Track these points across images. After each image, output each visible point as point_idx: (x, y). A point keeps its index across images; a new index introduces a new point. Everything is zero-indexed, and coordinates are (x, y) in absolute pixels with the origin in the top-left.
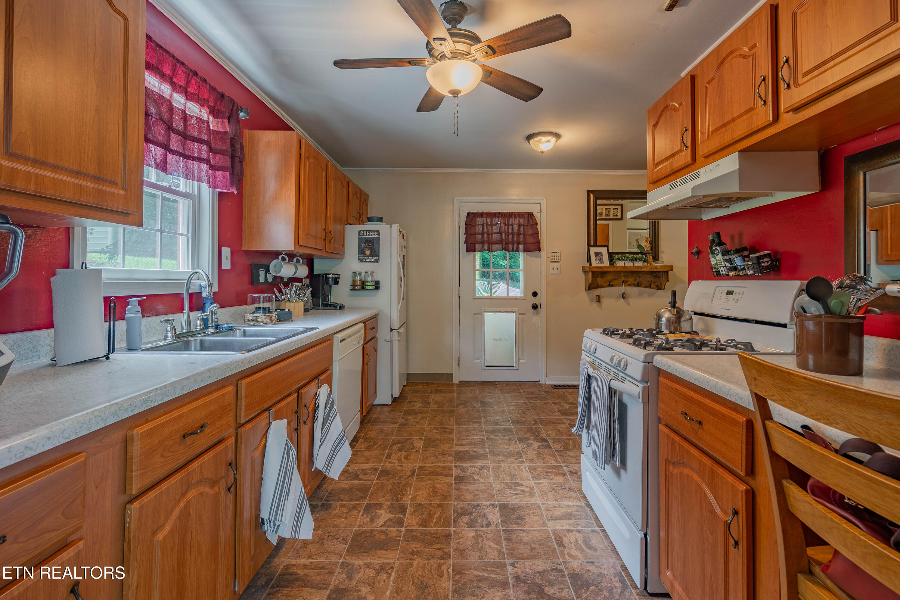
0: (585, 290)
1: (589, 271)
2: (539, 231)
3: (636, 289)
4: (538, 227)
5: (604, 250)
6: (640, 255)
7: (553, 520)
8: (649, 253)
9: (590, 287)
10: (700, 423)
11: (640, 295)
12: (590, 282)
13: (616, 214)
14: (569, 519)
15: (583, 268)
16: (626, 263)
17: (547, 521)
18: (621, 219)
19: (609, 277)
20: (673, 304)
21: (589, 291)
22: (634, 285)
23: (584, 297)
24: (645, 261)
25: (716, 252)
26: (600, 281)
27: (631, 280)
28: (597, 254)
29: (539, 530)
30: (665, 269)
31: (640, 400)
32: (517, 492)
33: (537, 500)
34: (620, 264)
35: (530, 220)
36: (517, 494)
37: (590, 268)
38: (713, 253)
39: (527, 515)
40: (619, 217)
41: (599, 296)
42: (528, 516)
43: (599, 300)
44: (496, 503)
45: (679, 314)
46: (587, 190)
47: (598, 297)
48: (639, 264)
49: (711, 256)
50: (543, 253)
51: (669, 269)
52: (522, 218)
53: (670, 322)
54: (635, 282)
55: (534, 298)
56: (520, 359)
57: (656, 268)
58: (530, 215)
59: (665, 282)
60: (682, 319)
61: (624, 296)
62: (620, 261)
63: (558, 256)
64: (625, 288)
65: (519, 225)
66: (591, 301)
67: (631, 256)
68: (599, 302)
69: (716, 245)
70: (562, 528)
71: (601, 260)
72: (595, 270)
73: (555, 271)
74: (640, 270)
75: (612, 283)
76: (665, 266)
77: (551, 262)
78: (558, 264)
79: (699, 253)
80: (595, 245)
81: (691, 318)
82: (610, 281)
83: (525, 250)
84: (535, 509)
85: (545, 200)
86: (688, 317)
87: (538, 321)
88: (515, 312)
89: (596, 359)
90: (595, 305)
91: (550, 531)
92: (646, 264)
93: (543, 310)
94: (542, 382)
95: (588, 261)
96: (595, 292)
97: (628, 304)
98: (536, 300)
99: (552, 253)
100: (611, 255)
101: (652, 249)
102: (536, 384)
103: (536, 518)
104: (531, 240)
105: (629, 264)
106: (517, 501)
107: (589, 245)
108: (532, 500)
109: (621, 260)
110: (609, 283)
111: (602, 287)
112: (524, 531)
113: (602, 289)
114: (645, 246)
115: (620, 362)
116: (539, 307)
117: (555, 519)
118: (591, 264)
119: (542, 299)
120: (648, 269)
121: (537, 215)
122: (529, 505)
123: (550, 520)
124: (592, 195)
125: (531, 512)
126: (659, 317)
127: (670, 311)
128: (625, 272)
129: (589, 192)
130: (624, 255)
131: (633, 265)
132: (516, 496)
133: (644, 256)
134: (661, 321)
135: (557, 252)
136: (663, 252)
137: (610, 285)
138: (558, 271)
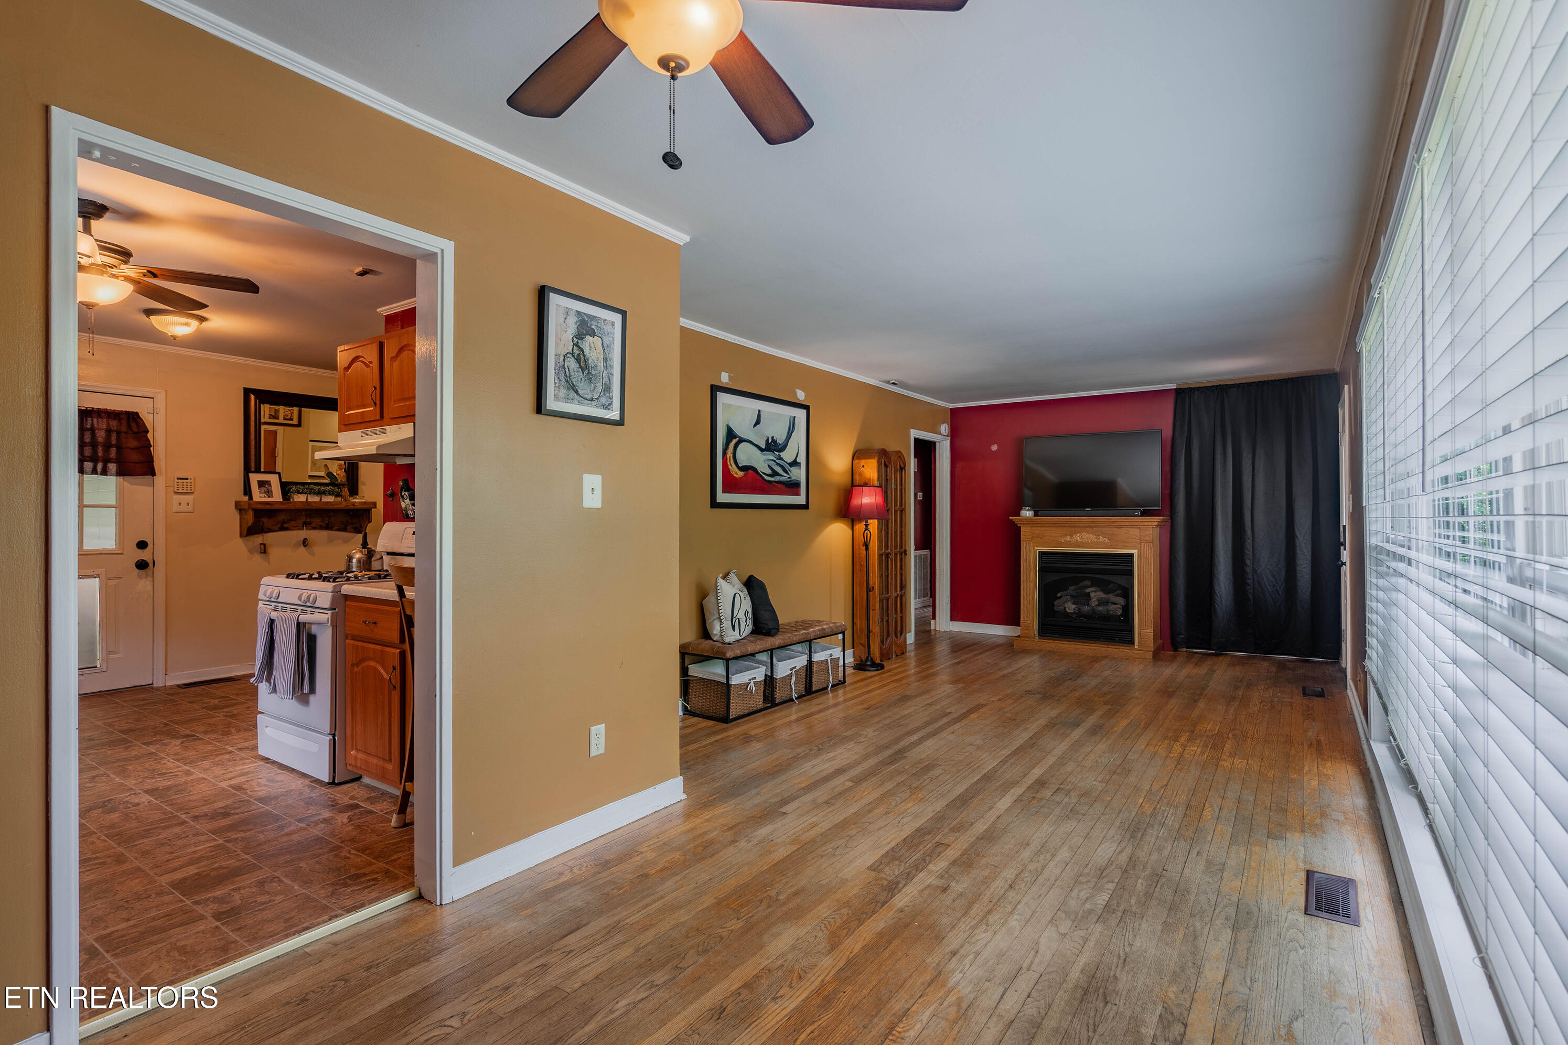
0: (241, 536)
1: (249, 508)
2: (152, 443)
3: (324, 534)
4: (150, 436)
5: (274, 479)
6: (331, 487)
8: (343, 485)
9: (249, 531)
10: (375, 623)
11: (330, 541)
12: (250, 524)
13: (289, 417)
15: (238, 504)
16: (309, 497)
18: (299, 425)
19: (282, 517)
20: (365, 544)
21: (247, 538)
22: (321, 528)
23: (238, 544)
24: (338, 495)
25: (405, 497)
26: (266, 522)
27: (317, 521)
28: (261, 484)
30: (366, 507)
31: (329, 624)
34: (300, 498)
35: (134, 425)
37: (249, 504)
38: (403, 497)
40: (295, 422)
41: (265, 545)
43: (264, 549)
45: (370, 554)
46: (245, 389)
47: (262, 546)
48: (329, 499)
49: (401, 499)
50: (159, 480)
51: (371, 506)
52: (115, 419)
53: (361, 563)
54: (322, 524)
55: (140, 551)
56: (110, 653)
57: (354, 505)
58: (133, 418)
59: (367, 522)
60: (373, 559)
61: (305, 543)
62: (299, 495)
63: (189, 484)
64: (308, 532)
65: (109, 431)
66: (251, 551)
67: (317, 488)
68: (265, 552)
69: (405, 491)
71: (269, 493)
72: (259, 507)
73: (184, 508)
74: (330, 507)
75: (286, 525)
76: (365, 503)
77: (176, 493)
78: (190, 497)
79: (393, 495)
80: (258, 471)
81: (382, 558)
82: (284, 522)
83: (120, 473)
85: (163, 394)
86: (379, 557)
87: (150, 588)
88: (98, 576)
89: (278, 605)
90: (258, 557)
92: (339, 499)
93: (160, 570)
94: (158, 683)
95: (245, 494)
96: (258, 539)
97: (313, 554)
98: (145, 555)
99: (178, 479)
100: (286, 487)
101: (348, 479)
102: (147, 688)
104: (134, 457)
105: (314, 499)
107: (247, 470)
109: (301, 493)
110: (282, 525)
111: (270, 531)
113: (270, 535)
114: (338, 474)
115: (309, 597)
116: (151, 565)
118: (251, 498)
119: (158, 552)
120: (343, 506)
121: (147, 418)
124: (252, 397)
126: (350, 559)
127: (361, 552)
128: (306, 510)
129: (247, 392)
130: (304, 487)
131: (321, 500)
133: (336, 489)
134: (352, 562)
135: (187, 479)
136: (364, 484)
137: (283, 529)
138: (190, 508)
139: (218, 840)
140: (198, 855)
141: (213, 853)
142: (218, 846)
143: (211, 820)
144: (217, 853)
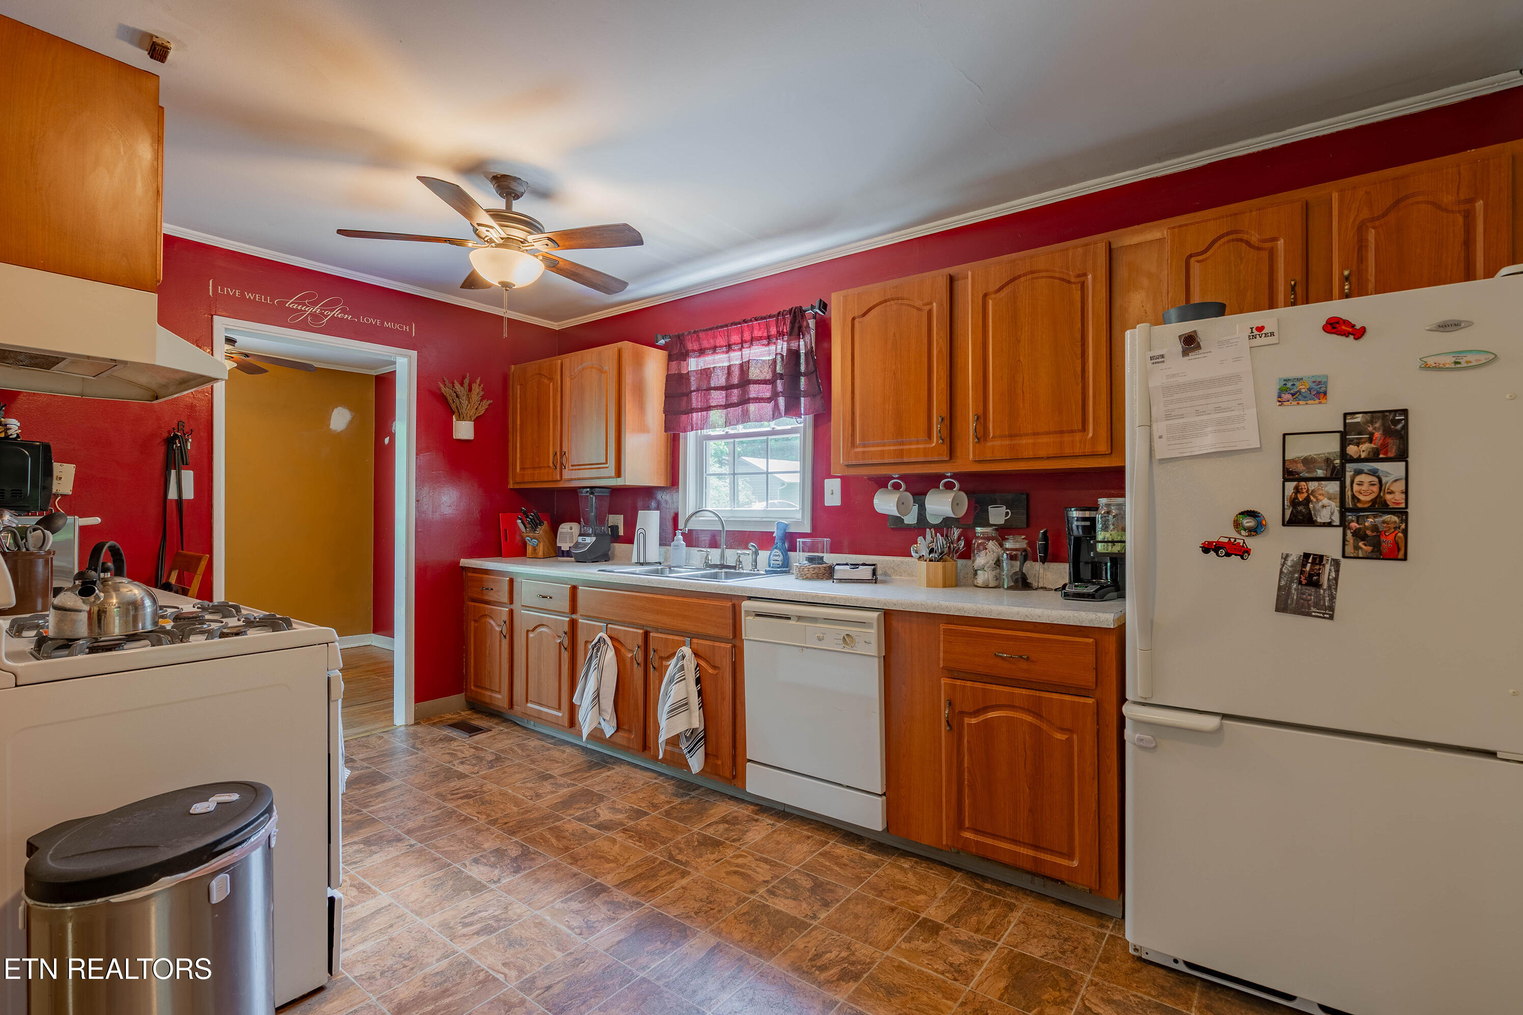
7: (383, 908)
14: (354, 922)
17: (393, 901)
29: (400, 886)
32: (476, 917)
33: (430, 923)
36: (472, 914)
39: (430, 894)
42: (427, 894)
44: (493, 886)
70: (363, 904)
84: (422, 908)
91: (381, 892)
103: (414, 896)
106: (463, 904)
108: (438, 918)
112: (421, 876)
117: (380, 910)
122: (437, 908)
123: (390, 905)
125: (427, 900)
132: (471, 911)
139: (368, 812)
140: (380, 799)
141: (368, 800)
142: (366, 807)
143: (381, 834)
144: (365, 800)
